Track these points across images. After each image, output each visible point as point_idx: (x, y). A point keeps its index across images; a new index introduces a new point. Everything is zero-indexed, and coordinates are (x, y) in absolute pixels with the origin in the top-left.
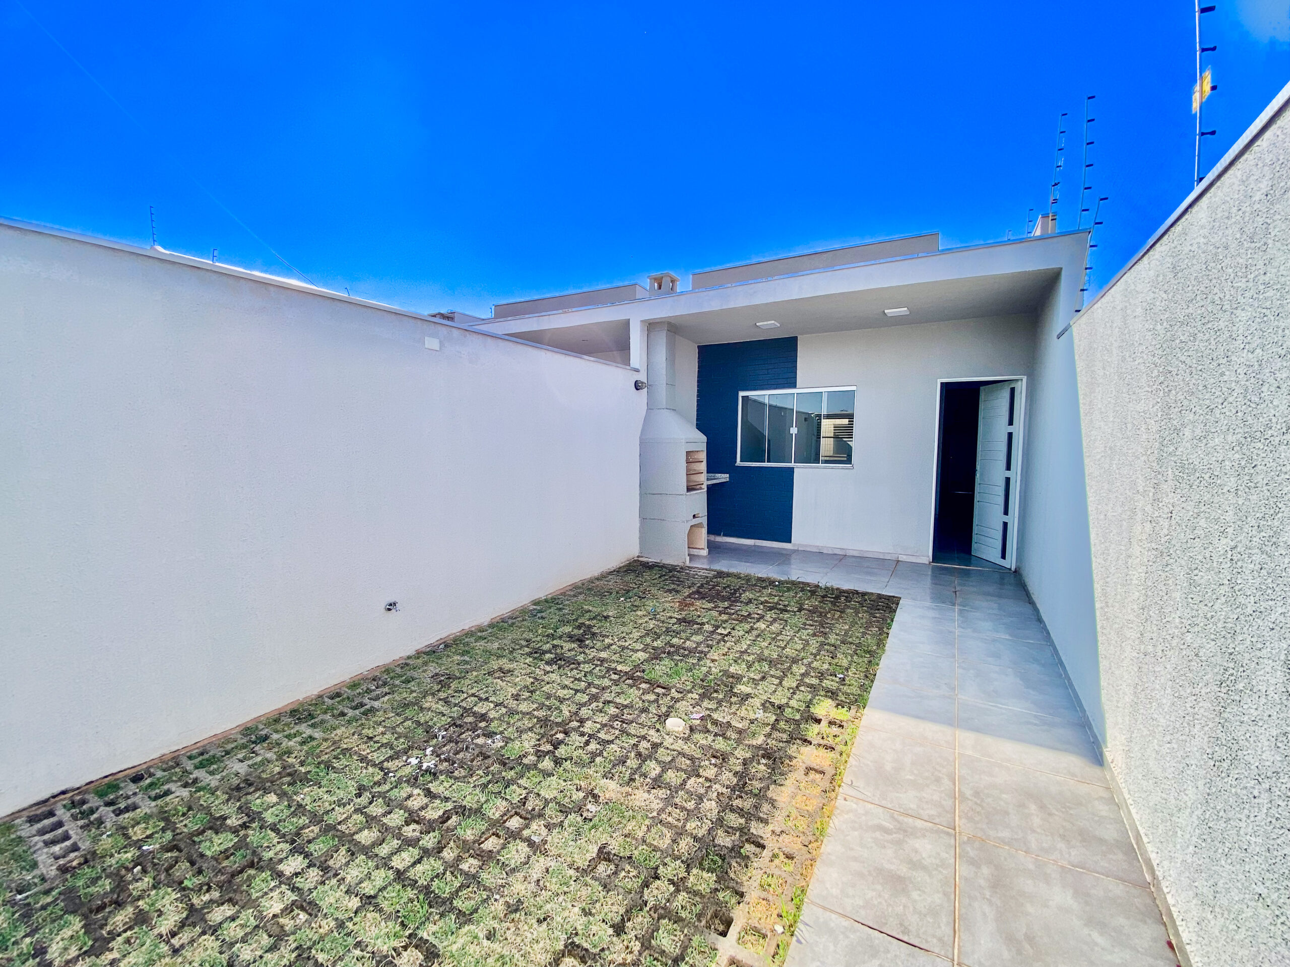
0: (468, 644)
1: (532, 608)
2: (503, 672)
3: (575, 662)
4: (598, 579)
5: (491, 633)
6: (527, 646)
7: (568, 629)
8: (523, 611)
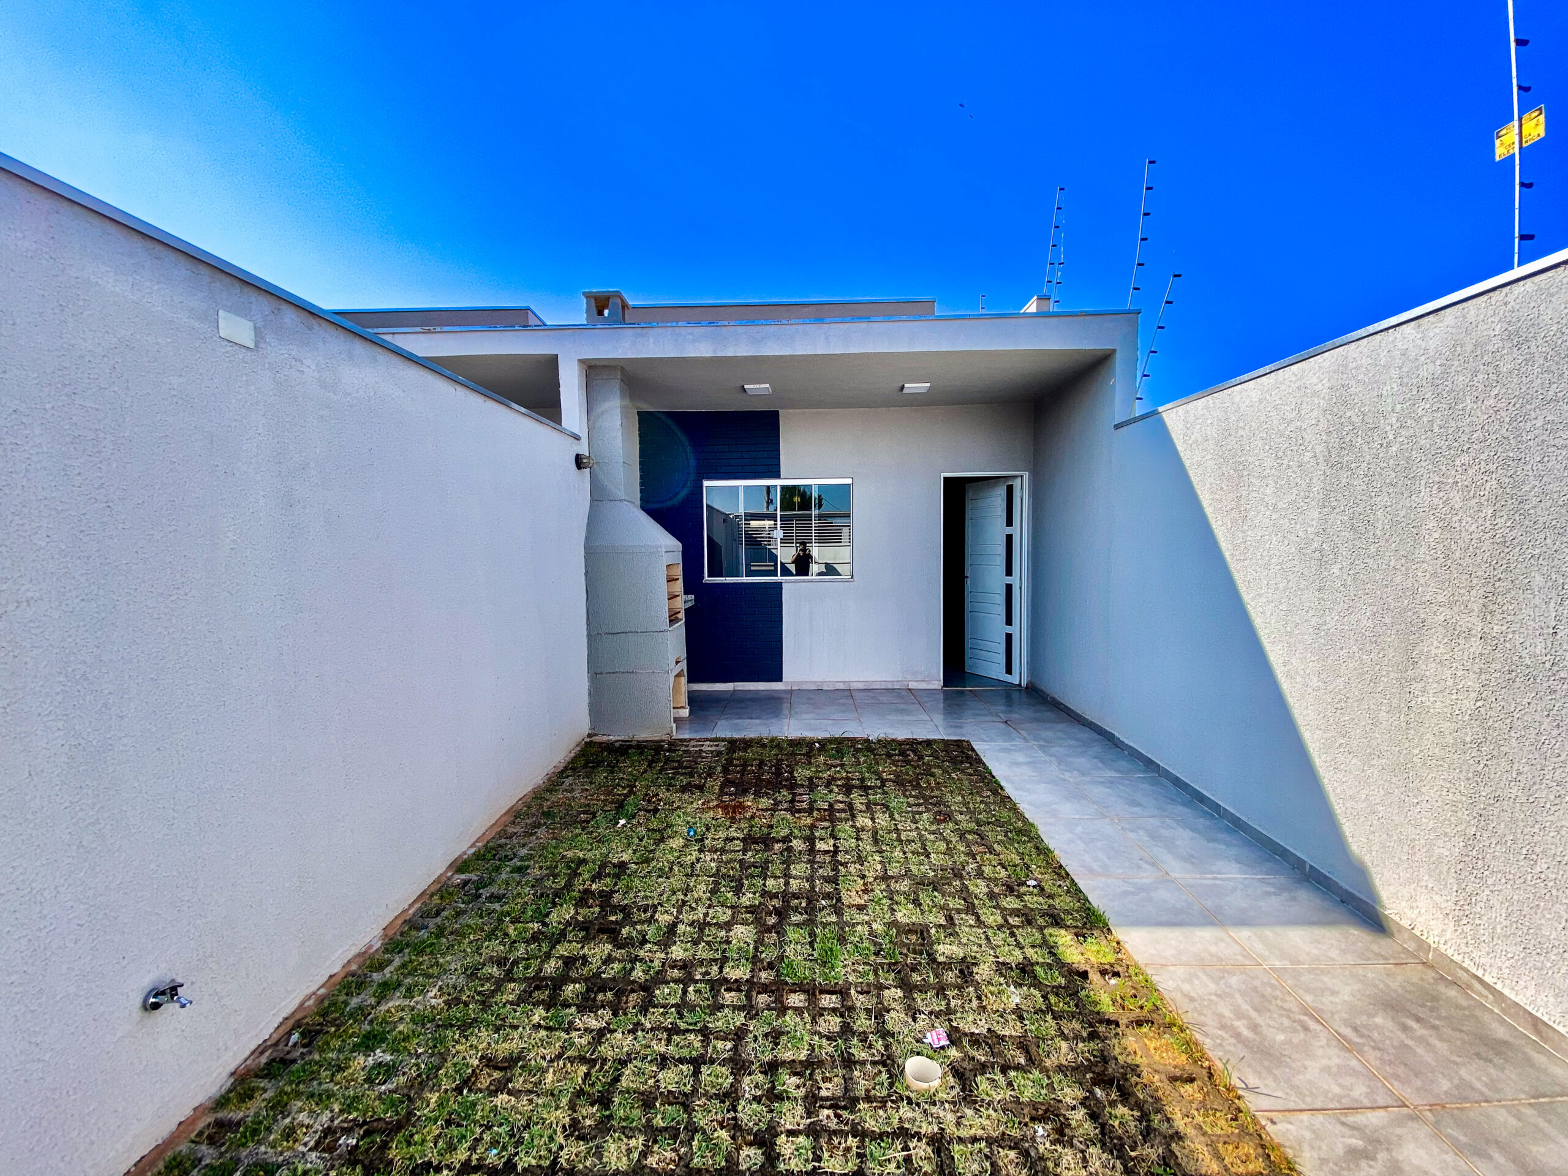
0: (362, 1012)
1: (458, 879)
2: (496, 1068)
3: (636, 987)
4: (549, 790)
5: (404, 966)
6: (509, 977)
7: (565, 912)
8: (442, 890)
